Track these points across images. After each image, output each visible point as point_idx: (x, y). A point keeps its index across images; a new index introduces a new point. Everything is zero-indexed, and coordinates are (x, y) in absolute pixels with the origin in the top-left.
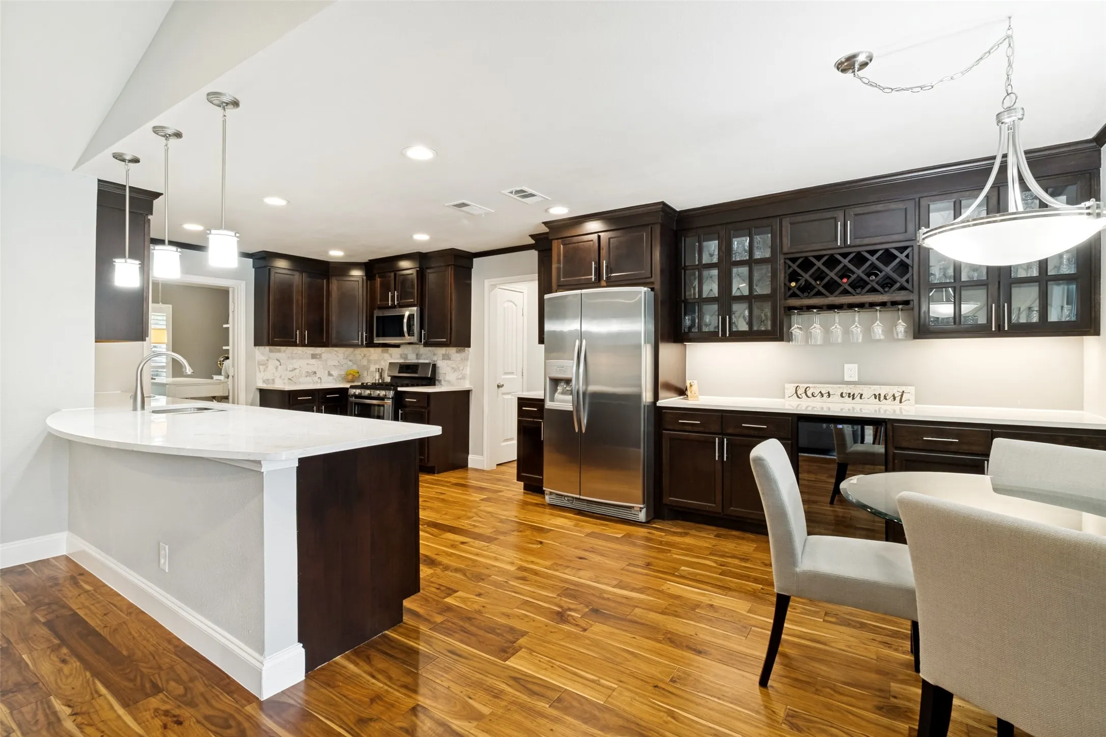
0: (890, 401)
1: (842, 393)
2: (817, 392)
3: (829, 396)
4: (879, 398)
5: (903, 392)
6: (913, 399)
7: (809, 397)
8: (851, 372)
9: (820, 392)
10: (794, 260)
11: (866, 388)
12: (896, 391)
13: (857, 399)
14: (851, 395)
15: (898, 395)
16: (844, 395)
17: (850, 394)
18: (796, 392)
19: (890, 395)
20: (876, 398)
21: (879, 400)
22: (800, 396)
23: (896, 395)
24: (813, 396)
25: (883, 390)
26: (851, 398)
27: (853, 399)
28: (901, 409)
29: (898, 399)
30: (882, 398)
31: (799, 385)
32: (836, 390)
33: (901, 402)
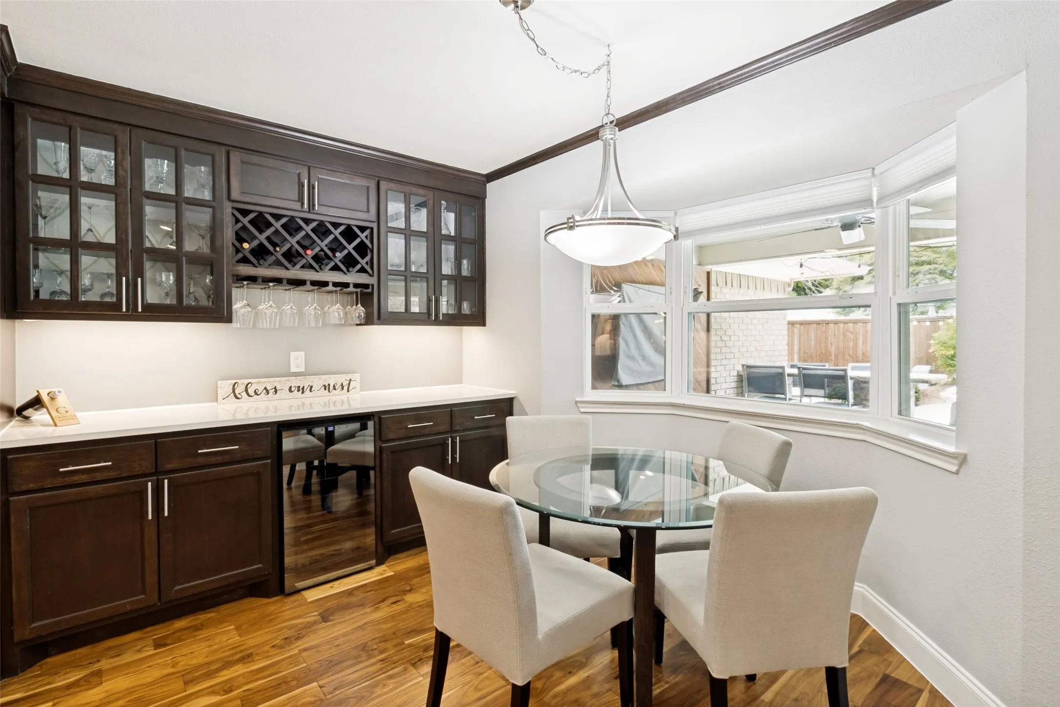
0: (338, 391)
1: (291, 387)
2: (261, 388)
3: (276, 392)
4: (329, 388)
5: (351, 379)
6: (358, 386)
7: (252, 396)
8: (297, 361)
9: (265, 388)
10: (245, 213)
11: (316, 379)
12: (343, 379)
13: (307, 392)
14: (300, 389)
15: (345, 383)
16: (293, 389)
17: (299, 387)
18: (234, 391)
19: (339, 384)
20: (325, 389)
21: (329, 391)
22: (239, 396)
23: (344, 384)
24: (256, 394)
25: (332, 380)
26: (301, 391)
27: (303, 392)
28: (348, 398)
29: (346, 388)
30: (331, 388)
31: (238, 381)
32: (283, 384)
33: (348, 391)
